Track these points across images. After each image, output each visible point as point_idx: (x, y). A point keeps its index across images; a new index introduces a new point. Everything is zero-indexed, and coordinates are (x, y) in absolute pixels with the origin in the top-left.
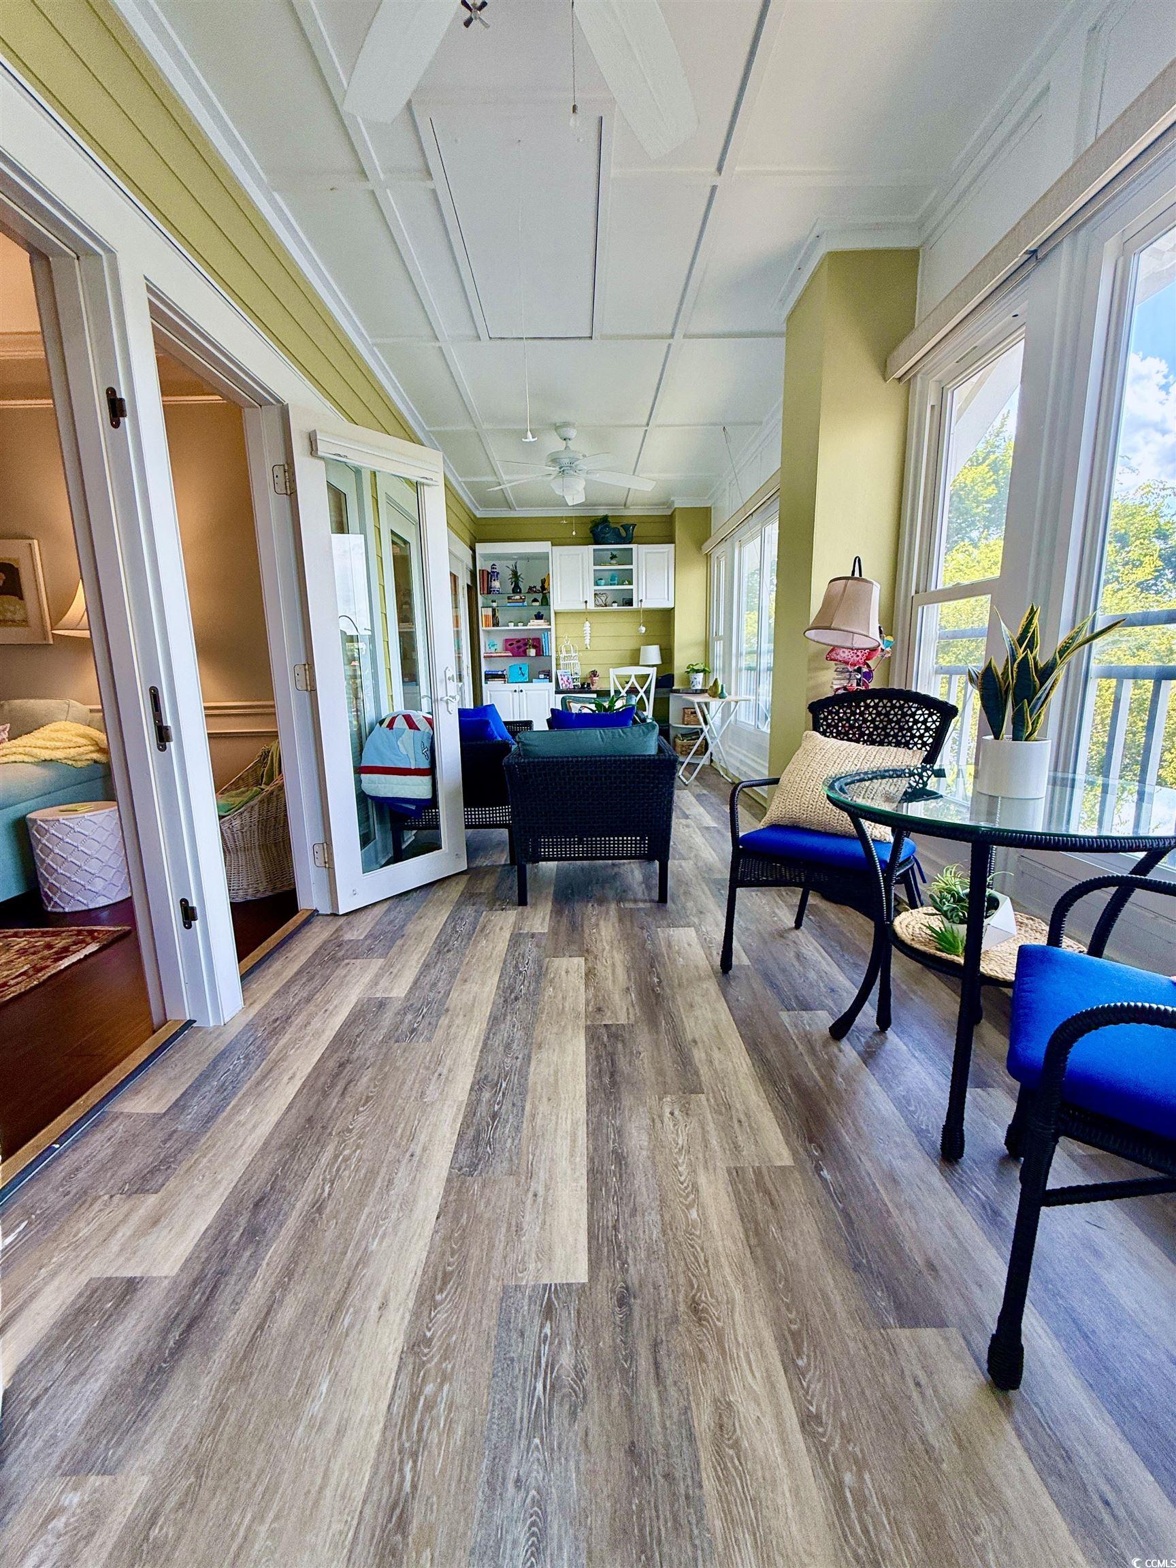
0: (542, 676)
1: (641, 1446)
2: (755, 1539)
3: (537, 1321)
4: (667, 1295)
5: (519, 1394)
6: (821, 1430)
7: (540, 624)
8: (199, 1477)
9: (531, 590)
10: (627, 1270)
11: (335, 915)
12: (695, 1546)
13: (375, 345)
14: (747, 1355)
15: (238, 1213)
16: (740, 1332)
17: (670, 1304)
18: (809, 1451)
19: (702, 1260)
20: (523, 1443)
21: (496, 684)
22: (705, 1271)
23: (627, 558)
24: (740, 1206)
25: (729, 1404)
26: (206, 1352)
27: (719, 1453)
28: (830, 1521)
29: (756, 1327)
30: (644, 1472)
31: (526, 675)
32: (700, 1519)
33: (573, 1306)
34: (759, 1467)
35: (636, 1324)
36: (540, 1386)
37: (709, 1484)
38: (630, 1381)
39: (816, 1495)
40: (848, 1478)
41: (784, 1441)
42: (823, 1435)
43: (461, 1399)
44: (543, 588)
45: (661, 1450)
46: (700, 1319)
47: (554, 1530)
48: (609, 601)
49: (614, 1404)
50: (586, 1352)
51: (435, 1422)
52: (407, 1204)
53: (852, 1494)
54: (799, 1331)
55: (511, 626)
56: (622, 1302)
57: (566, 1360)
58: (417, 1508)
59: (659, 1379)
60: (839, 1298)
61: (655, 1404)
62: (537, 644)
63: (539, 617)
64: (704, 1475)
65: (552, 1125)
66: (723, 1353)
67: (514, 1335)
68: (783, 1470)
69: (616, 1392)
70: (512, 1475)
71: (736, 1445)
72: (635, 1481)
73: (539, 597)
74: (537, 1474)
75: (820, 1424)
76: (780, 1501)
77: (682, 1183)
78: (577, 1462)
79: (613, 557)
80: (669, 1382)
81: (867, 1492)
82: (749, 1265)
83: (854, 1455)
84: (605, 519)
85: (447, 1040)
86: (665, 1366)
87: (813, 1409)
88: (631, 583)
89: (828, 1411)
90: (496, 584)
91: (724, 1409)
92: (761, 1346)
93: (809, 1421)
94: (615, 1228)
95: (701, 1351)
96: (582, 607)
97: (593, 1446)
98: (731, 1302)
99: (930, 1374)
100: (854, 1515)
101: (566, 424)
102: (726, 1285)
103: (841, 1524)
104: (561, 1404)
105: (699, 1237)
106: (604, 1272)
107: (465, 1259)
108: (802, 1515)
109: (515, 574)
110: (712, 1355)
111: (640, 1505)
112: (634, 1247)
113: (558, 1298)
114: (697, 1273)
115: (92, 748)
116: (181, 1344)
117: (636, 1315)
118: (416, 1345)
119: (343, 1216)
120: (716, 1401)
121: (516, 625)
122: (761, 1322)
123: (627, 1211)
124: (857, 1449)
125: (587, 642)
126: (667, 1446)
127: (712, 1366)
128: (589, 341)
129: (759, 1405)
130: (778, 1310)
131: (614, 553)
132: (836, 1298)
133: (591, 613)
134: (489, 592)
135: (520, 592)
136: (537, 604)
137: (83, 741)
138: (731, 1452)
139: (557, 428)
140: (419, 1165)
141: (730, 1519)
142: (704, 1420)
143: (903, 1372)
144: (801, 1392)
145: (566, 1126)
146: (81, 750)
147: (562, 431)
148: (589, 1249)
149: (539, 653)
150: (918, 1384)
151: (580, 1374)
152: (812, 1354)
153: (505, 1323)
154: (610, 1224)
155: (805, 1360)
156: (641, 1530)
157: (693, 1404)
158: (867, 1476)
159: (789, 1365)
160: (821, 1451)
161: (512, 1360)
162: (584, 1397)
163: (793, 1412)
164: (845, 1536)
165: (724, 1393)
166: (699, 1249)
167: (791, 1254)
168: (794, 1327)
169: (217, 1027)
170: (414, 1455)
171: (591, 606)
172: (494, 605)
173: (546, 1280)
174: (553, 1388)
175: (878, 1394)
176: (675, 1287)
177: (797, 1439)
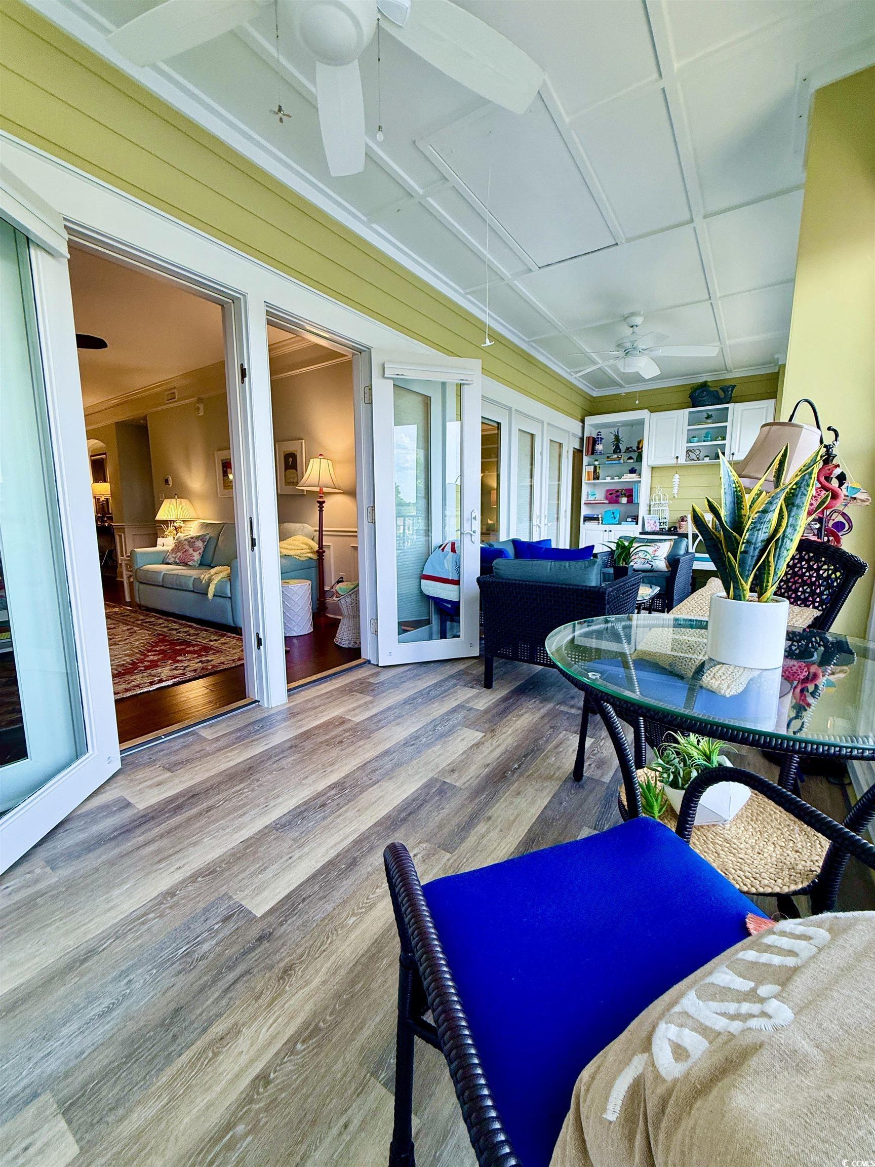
0: (629, 520)
1: (183, 1012)
2: (167, 1104)
3: (219, 919)
4: (284, 952)
5: (174, 945)
6: (261, 1090)
7: (633, 477)
8: (66, 890)
9: (628, 450)
10: (282, 925)
11: (377, 665)
12: (145, 1077)
13: (468, 293)
14: (278, 1018)
15: (184, 796)
16: (291, 1002)
17: (278, 958)
18: (242, 1093)
19: (323, 948)
20: (150, 967)
21: (592, 525)
22: (317, 956)
23: (723, 416)
24: (383, 935)
25: (239, 1032)
26: (118, 845)
27: (205, 1050)
28: (205, 1137)
29: (302, 1007)
30: (171, 1024)
31: (617, 519)
32: (161, 1070)
33: (240, 924)
34: (211, 1074)
35: (253, 954)
36: (184, 949)
37: (184, 1058)
38: (215, 981)
39: (215, 1118)
40: (240, 1128)
41: (237, 1076)
42: (258, 1094)
43: (155, 930)
44: (638, 448)
45: (187, 1023)
46: (282, 978)
47: (115, 1013)
48: (702, 455)
49: (198, 983)
50: (217, 949)
51: (137, 931)
52: (239, 829)
53: (232, 1137)
54: (320, 1030)
55: (608, 479)
56: (260, 939)
57: (206, 947)
58: (95, 958)
59: (227, 990)
60: (369, 1032)
61: (211, 1000)
62: (630, 494)
63: (632, 471)
64: (187, 1052)
65: (342, 826)
66: (270, 1005)
67: (203, 918)
68: (218, 1089)
69: (206, 978)
70: (131, 977)
71: (215, 1055)
72: (162, 1025)
73: (635, 455)
74: (138, 985)
75: (265, 1087)
76: (198, 1100)
77: (367, 899)
78: (156, 994)
79: (708, 417)
80: (229, 995)
81: (239, 1146)
82: (343, 972)
83: (259, 1121)
84: (704, 385)
85: (348, 755)
86: (238, 986)
87: (272, 1076)
88: (724, 439)
89: (278, 1085)
90: (599, 447)
91: (235, 1031)
92: (292, 1018)
93: (263, 1079)
94: (304, 900)
95: (262, 993)
96: (674, 461)
97: (167, 995)
98: (307, 983)
99: (361, 1128)
100: (217, 1148)
101: (633, 314)
102: (317, 971)
103: (206, 1145)
104: (180, 964)
105: (337, 935)
106: (271, 919)
107: (229, 869)
108: (198, 1118)
109: (617, 438)
110: (264, 1001)
111: (151, 1037)
112: (300, 916)
113: (238, 915)
114: (311, 953)
115: (309, 551)
116: (115, 837)
117: (259, 950)
118: (171, 893)
119: (212, 819)
120: (236, 1024)
121: (612, 478)
122: (308, 1007)
123: (321, 894)
124: (264, 1120)
125: (675, 491)
126: (192, 1023)
127: (256, 1006)
128: (616, 247)
129: (251, 1046)
130: (327, 1008)
131: (710, 413)
132: (367, 1032)
133: (682, 467)
134: (593, 453)
135: (620, 452)
136: (632, 461)
137: (305, 547)
138: (210, 1055)
139: (625, 319)
140: (263, 813)
141: (169, 1084)
142: (218, 1029)
143: (346, 1110)
144: (279, 1062)
145: (348, 830)
146: (303, 551)
147: (628, 320)
148: (280, 901)
149: (630, 501)
150: (346, 1126)
151: (203, 957)
152: (311, 1048)
153: (206, 910)
154: (304, 896)
155: (303, 1047)
156: (138, 1048)
157: (225, 1015)
158: (249, 1139)
159: (292, 1042)
160: (248, 1099)
161: (189, 928)
162: (191, 970)
163: (261, 1067)
164: (201, 1151)
165: (243, 1025)
166: (329, 942)
167: (374, 985)
168: (321, 1024)
169: (268, 708)
170: (117, 938)
171: (682, 460)
172: (596, 463)
173: (243, 903)
174: (187, 954)
175: (315, 1106)
176: (291, 952)
177: (245, 1082)
